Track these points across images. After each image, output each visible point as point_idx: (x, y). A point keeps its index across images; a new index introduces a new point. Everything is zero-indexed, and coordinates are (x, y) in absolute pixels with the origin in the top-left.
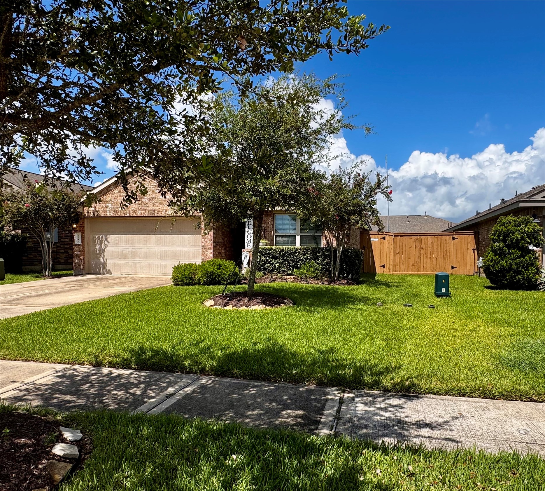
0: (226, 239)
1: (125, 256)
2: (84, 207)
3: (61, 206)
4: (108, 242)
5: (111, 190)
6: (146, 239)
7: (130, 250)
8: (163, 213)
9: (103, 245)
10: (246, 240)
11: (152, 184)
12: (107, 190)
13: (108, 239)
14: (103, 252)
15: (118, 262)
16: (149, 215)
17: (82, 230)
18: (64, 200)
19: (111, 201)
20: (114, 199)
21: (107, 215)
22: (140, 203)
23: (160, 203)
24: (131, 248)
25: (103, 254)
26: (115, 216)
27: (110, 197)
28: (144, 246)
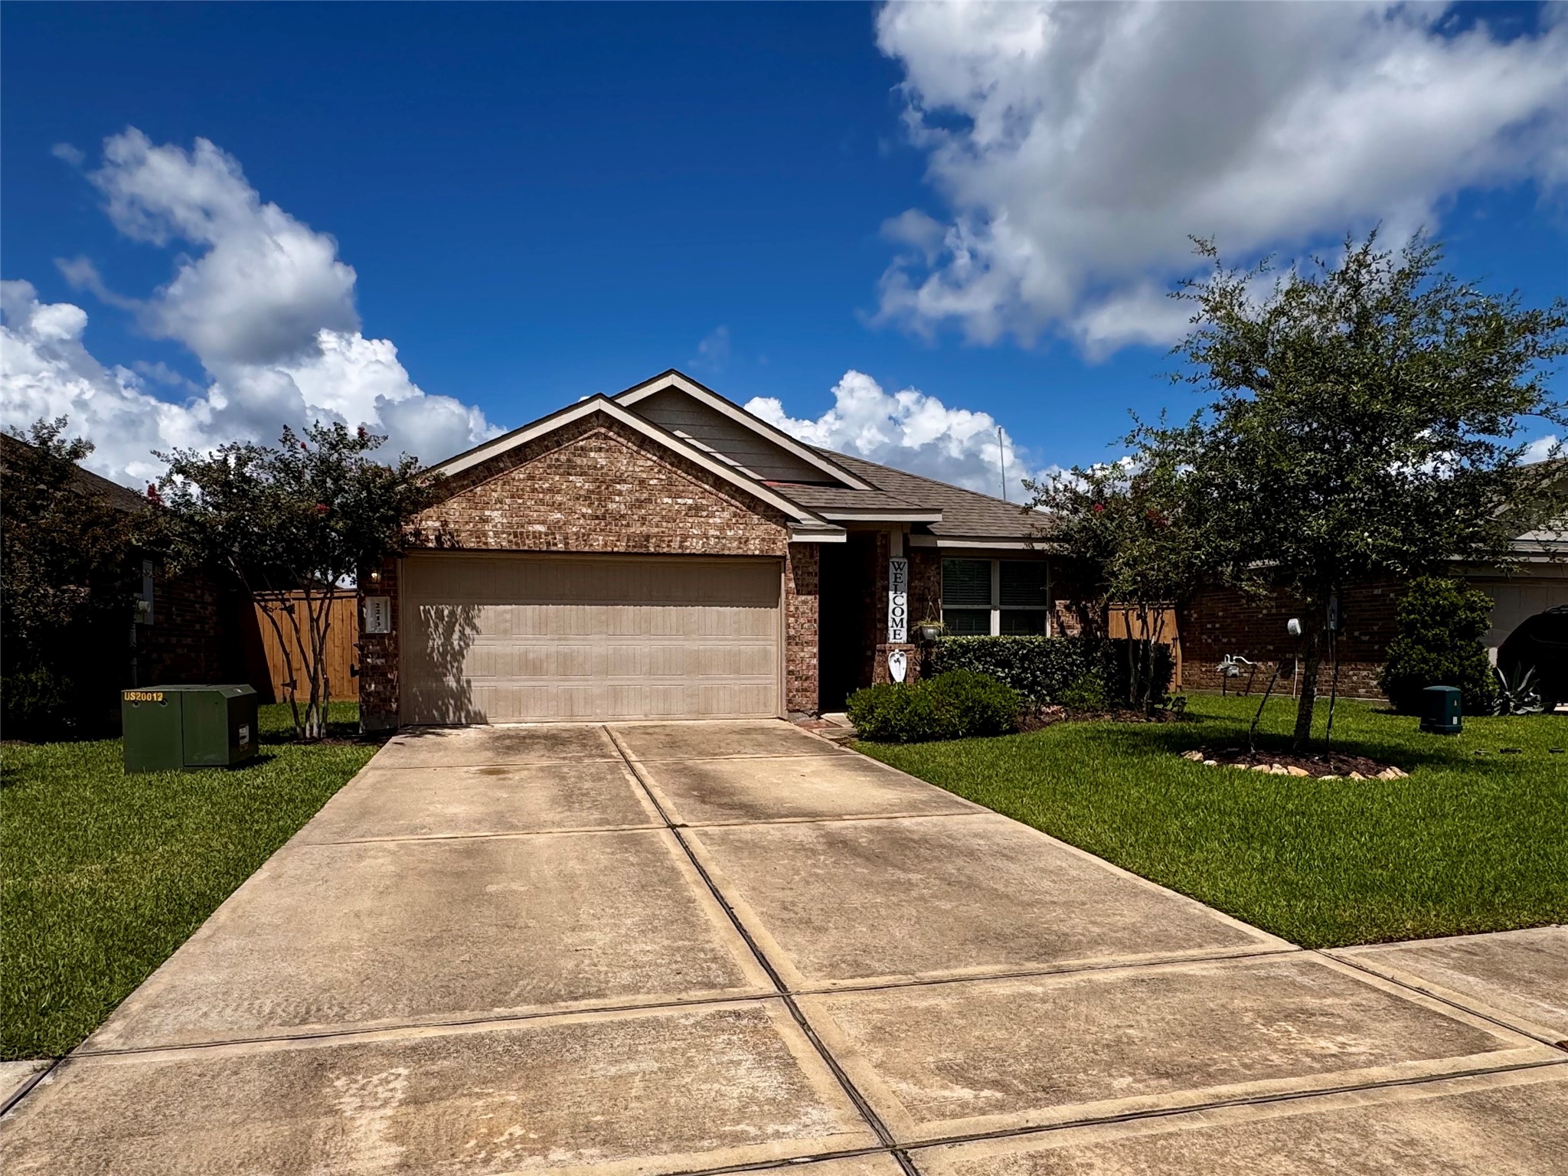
1: (533, 667)
4: (474, 627)
5: (502, 470)
6: (604, 618)
7: (553, 649)
8: (675, 544)
9: (456, 636)
10: (890, 621)
11: (640, 462)
12: (489, 469)
13: (476, 621)
14: (455, 659)
15: (506, 685)
16: (630, 550)
17: (390, 589)
19: (500, 501)
20: (512, 497)
21: (486, 544)
22: (599, 513)
23: (663, 517)
24: (557, 642)
25: (456, 665)
26: (514, 547)
27: (499, 489)
28: (597, 637)
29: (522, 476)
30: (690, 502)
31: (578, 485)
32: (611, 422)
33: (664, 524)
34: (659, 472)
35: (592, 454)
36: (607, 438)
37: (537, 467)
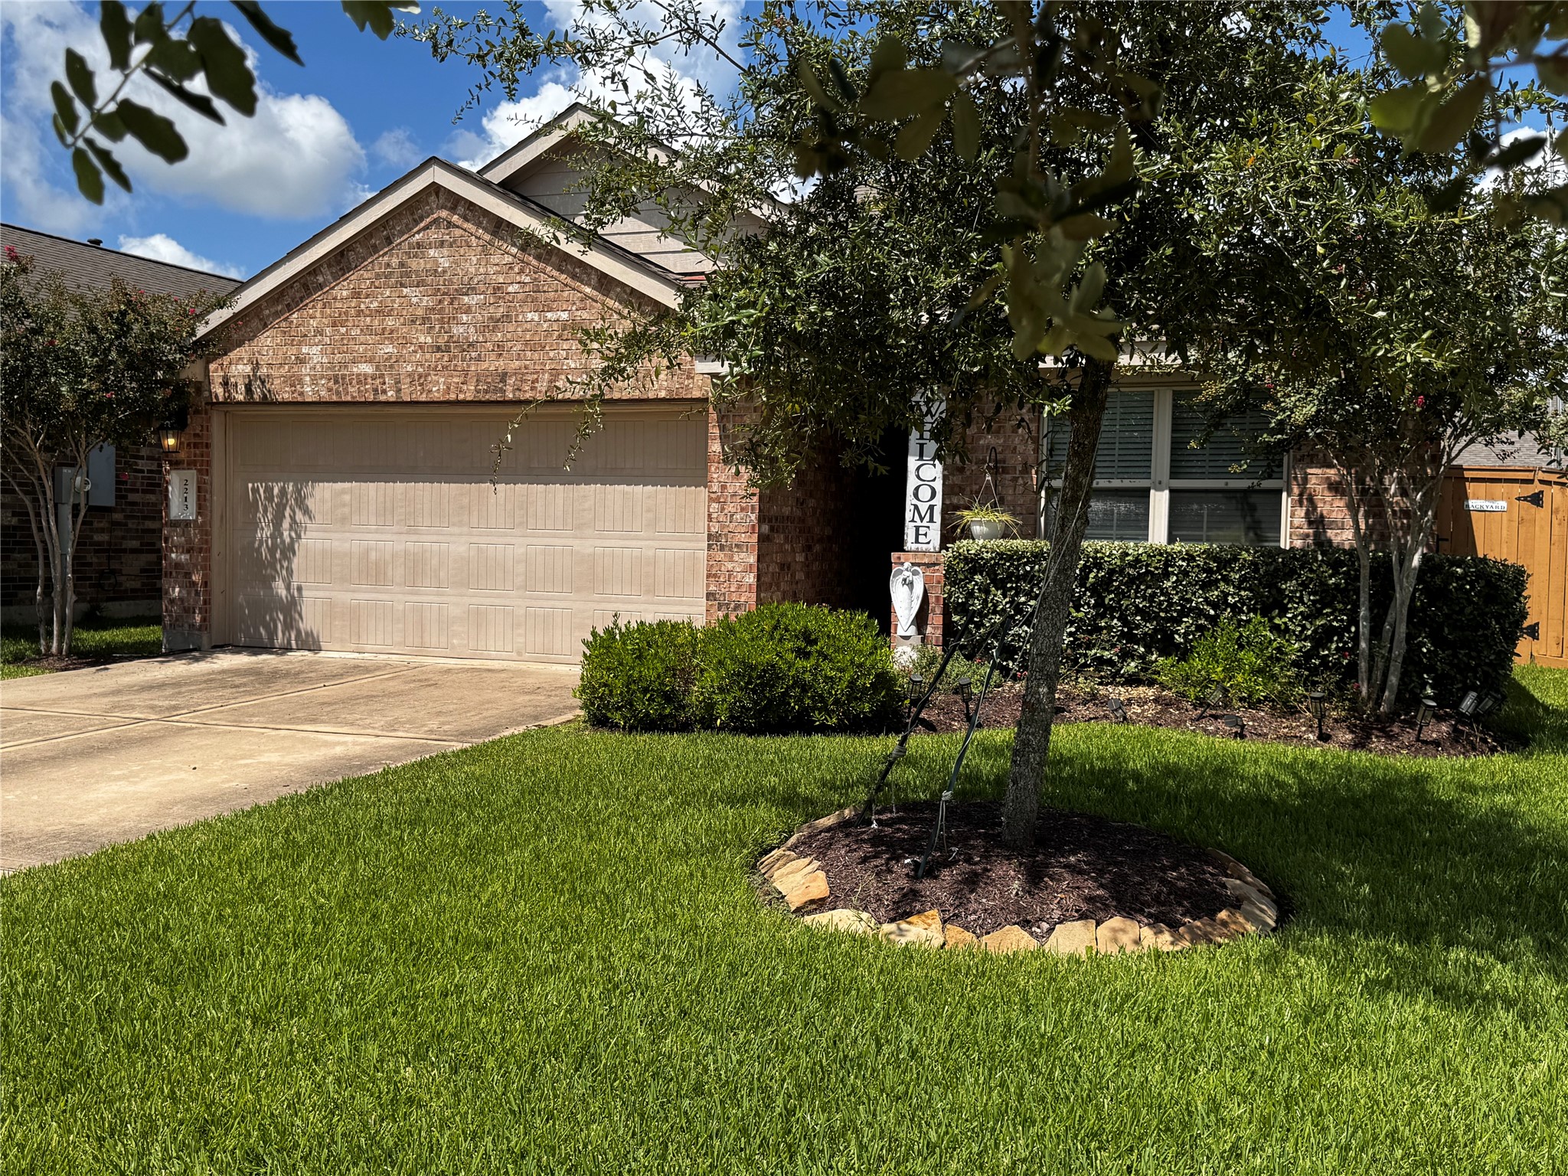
0: (812, 503)
1: (374, 572)
2: (208, 362)
3: (113, 355)
4: (306, 512)
5: (321, 287)
6: (466, 501)
7: (399, 547)
8: (542, 386)
9: (286, 524)
10: (909, 507)
11: (495, 259)
12: (305, 286)
13: (310, 503)
14: (285, 557)
15: (345, 597)
16: (481, 397)
17: (198, 458)
18: (124, 329)
19: (319, 332)
20: (334, 325)
21: (301, 394)
22: (441, 342)
23: (526, 343)
24: (404, 537)
25: (285, 564)
26: (335, 398)
27: (318, 315)
28: (455, 530)
29: (345, 293)
30: (564, 316)
31: (414, 300)
32: (455, 202)
33: (529, 353)
34: (521, 271)
35: (432, 252)
36: (450, 225)
37: (361, 277)
